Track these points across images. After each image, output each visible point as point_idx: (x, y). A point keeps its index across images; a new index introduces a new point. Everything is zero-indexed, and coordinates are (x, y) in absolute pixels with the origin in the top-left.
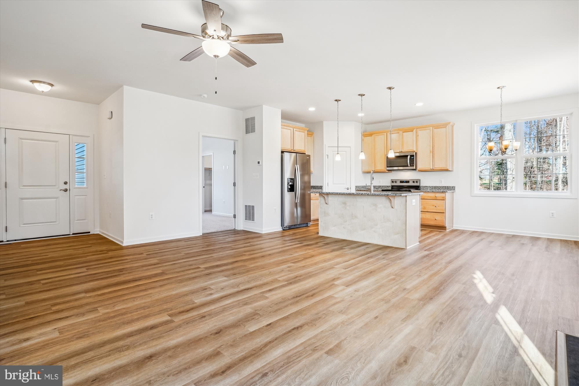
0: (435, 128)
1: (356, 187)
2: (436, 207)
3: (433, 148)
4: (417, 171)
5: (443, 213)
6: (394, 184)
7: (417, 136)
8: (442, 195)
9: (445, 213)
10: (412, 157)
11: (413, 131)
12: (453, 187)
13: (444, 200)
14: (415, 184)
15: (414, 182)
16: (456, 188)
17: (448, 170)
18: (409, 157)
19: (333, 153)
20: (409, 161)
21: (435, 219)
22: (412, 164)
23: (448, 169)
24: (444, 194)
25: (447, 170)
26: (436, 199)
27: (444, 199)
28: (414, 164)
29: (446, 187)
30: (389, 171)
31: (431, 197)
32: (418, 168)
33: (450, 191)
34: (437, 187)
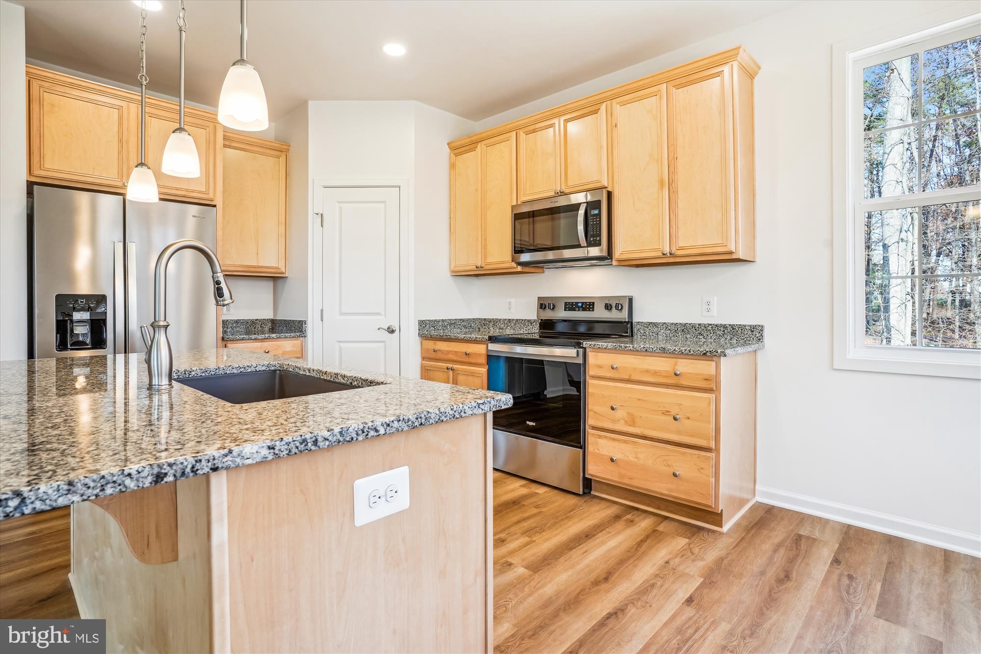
0: (679, 87)
1: (422, 324)
2: (675, 419)
3: (672, 169)
4: (614, 263)
5: (708, 449)
6: (548, 315)
7: (612, 126)
8: (705, 367)
9: (717, 450)
10: (595, 209)
11: (596, 112)
12: (753, 328)
13: (709, 390)
14: (614, 315)
15: (608, 307)
16: (766, 333)
17: (734, 257)
18: (582, 212)
19: (341, 208)
20: (581, 228)
21: (675, 475)
22: (593, 236)
23: (731, 253)
24: (714, 364)
25: (730, 260)
26: (676, 383)
27: (710, 386)
28: (600, 235)
29: (725, 327)
30: (527, 269)
31: (655, 373)
32: (619, 252)
33: (740, 350)
34: (693, 326)
